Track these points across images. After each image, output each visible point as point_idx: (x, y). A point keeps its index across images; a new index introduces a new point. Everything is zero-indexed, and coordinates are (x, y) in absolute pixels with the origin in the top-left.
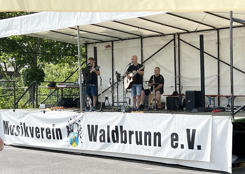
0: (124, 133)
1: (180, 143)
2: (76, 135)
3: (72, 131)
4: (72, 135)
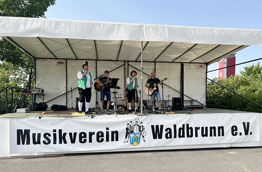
0: (190, 130)
1: (238, 132)
2: (138, 135)
3: (132, 132)
4: (132, 135)
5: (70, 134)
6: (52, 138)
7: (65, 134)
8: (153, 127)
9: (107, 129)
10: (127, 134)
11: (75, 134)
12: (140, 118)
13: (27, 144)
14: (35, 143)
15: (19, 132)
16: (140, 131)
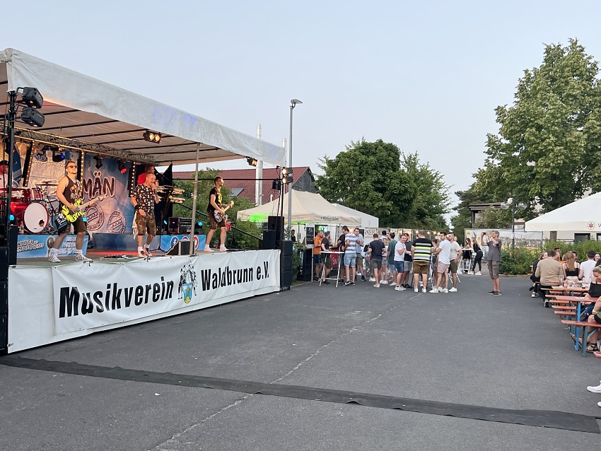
0: (229, 275)
1: (261, 275)
2: (190, 287)
3: (184, 282)
4: (185, 287)
5: (126, 290)
6: (103, 300)
7: (120, 290)
8: (202, 271)
9: (162, 278)
10: (180, 285)
11: (131, 289)
12: (193, 259)
13: (75, 315)
14: (84, 311)
15: (64, 291)
16: (192, 280)
